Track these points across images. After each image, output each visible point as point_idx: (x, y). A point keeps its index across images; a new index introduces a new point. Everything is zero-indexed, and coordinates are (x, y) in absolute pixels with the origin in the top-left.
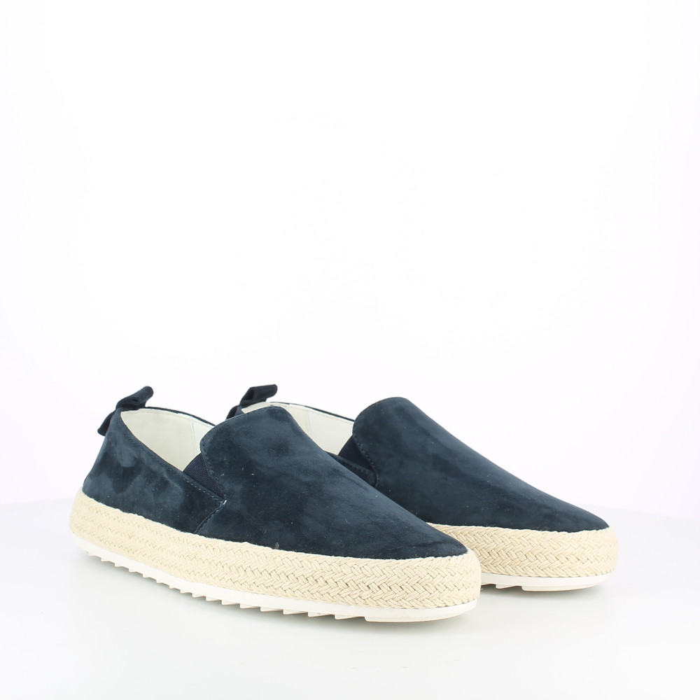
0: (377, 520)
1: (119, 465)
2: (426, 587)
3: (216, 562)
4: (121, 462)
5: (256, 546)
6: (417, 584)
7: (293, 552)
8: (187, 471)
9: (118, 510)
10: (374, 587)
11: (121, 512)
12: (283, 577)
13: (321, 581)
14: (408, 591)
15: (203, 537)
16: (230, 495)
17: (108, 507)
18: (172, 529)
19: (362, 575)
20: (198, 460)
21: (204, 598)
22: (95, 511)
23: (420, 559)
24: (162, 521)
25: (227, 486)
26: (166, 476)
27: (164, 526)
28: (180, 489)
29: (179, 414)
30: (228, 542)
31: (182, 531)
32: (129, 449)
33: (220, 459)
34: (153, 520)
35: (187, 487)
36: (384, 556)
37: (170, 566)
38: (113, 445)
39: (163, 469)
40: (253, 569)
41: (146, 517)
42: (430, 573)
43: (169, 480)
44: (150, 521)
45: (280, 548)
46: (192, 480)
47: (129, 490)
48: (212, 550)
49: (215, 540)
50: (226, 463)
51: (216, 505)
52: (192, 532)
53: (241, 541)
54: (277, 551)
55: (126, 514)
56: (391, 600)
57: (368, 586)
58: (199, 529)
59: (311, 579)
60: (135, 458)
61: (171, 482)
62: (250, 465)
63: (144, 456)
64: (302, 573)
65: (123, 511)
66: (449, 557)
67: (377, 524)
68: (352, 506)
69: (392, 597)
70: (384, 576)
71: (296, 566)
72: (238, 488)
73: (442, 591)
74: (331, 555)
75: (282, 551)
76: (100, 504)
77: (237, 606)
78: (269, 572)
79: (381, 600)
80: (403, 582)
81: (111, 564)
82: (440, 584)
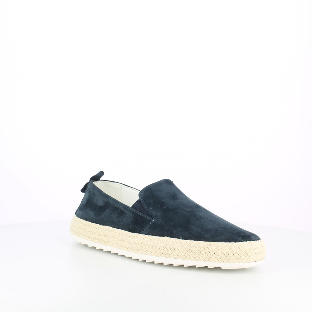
0: (222, 226)
1: (96, 205)
2: (248, 254)
3: (152, 245)
4: (98, 204)
5: (171, 238)
6: (244, 253)
7: (189, 240)
8: (133, 207)
9: (98, 224)
10: (227, 254)
11: (100, 225)
12: (185, 251)
13: (203, 252)
14: (241, 256)
15: (144, 235)
16: (155, 217)
17: (92, 223)
18: (127, 232)
19: (221, 249)
20: (138, 202)
21: (145, 261)
22: (86, 225)
23: (245, 242)
24: (122, 229)
25: (154, 213)
26: (123, 209)
27: (123, 230)
28: (131, 215)
29: (115, 183)
30: (157, 237)
31: (133, 233)
32: (102, 198)
33: (149, 202)
34: (117, 228)
35: (134, 213)
36: (229, 241)
37: (128, 248)
38: (92, 196)
39: (121, 206)
40: (171, 248)
41: (113, 227)
42: (249, 248)
43: (125, 211)
44: (116, 229)
45: (182, 239)
46: (136, 211)
47: (103, 216)
48: (150, 241)
49: (151, 236)
50: (152, 203)
51: (150, 221)
52: (139, 233)
53: (164, 236)
54: (181, 240)
55: (102, 226)
56: (234, 259)
57: (224, 254)
58: (142, 232)
59: (198, 252)
60: (106, 202)
61: (126, 212)
62: (163, 204)
63: (110, 201)
64: (194, 249)
65: (101, 225)
66: (255, 241)
67: (222, 228)
68: (210, 220)
69: (234, 258)
70: (231, 250)
71: (191, 246)
72: (159, 214)
73: (254, 255)
74: (206, 241)
75: (183, 240)
76: (88, 222)
77: (162, 264)
78: (179, 249)
79: (229, 260)
80: (239, 252)
81: (94, 248)
82: (253, 252)
